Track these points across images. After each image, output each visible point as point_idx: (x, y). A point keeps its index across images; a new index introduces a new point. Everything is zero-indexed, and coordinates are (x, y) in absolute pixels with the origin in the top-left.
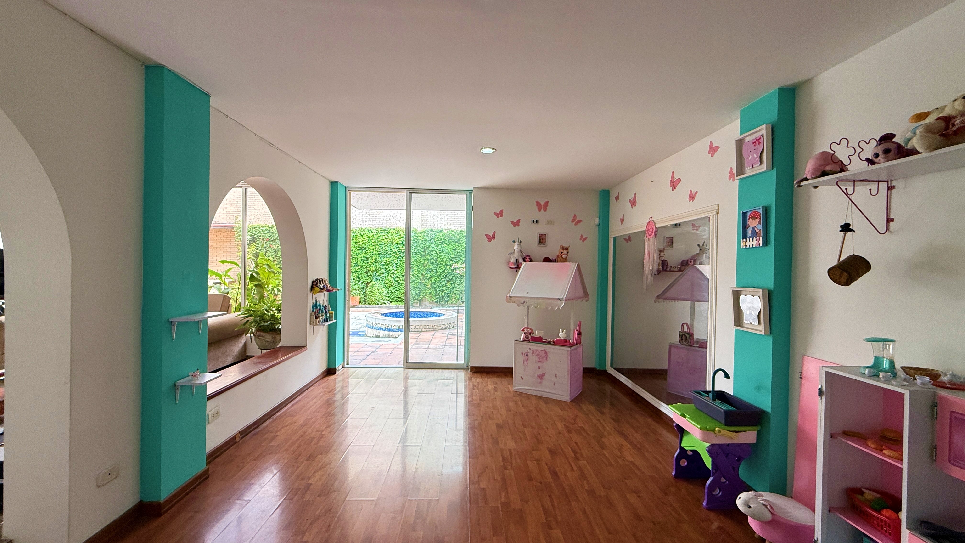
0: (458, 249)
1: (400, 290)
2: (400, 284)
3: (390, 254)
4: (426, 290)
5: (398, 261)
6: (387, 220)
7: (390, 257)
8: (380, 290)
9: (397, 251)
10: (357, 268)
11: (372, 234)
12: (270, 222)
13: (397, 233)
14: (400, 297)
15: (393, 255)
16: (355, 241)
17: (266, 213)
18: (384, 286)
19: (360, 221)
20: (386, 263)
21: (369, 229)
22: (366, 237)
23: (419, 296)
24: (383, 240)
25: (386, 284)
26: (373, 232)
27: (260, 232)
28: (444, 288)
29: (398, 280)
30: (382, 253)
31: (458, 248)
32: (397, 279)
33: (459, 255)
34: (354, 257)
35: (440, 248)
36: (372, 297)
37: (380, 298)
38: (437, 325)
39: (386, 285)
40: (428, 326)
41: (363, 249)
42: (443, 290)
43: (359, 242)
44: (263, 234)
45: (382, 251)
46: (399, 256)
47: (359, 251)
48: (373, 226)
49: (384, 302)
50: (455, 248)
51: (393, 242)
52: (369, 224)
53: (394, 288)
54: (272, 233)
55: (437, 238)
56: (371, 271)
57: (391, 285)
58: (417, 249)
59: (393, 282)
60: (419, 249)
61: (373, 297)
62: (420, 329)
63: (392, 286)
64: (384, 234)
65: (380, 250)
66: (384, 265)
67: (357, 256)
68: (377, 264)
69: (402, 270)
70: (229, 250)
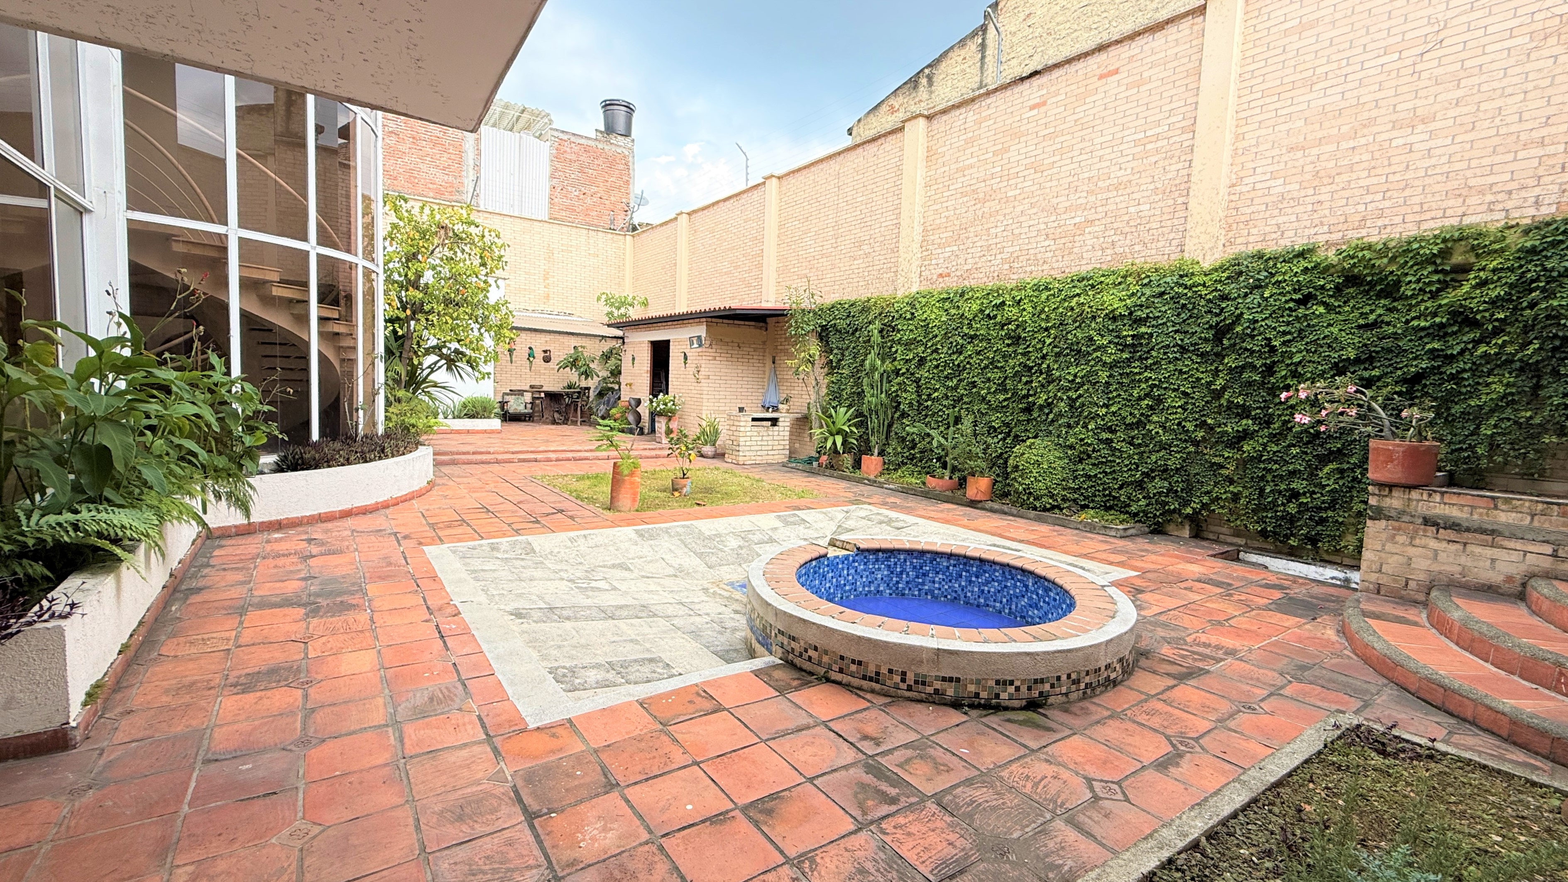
0: (1388, 324)
2: (1118, 454)
4: (1216, 484)
6: (1104, 246)
7: (1088, 362)
8: (1049, 465)
9: (1112, 342)
10: (1002, 397)
11: (1045, 295)
13: (1120, 283)
14: (1114, 493)
15: (1097, 355)
16: (998, 319)
18: (1063, 456)
19: (1031, 262)
20: (1073, 381)
23: (1186, 503)
24: (1073, 309)
25: (1069, 448)
26: (1049, 290)
28: (1298, 485)
29: (1112, 441)
30: (1065, 350)
31: (1387, 319)
32: (1105, 435)
33: (1389, 351)
34: (997, 367)
35: (1288, 323)
36: (1019, 485)
37: (1042, 489)
38: (904, 674)
39: (1068, 452)
40: (853, 661)
42: (1295, 495)
43: (1009, 321)
44: (838, 321)
48: (1064, 272)
50: (1372, 317)
51: (1099, 313)
52: (1052, 268)
53: (1094, 465)
54: (852, 316)
55: (1278, 282)
57: (1084, 453)
58: (1186, 332)
59: (1089, 445)
60: (1193, 333)
61: (1022, 484)
62: (819, 664)
63: (1089, 457)
64: (1080, 291)
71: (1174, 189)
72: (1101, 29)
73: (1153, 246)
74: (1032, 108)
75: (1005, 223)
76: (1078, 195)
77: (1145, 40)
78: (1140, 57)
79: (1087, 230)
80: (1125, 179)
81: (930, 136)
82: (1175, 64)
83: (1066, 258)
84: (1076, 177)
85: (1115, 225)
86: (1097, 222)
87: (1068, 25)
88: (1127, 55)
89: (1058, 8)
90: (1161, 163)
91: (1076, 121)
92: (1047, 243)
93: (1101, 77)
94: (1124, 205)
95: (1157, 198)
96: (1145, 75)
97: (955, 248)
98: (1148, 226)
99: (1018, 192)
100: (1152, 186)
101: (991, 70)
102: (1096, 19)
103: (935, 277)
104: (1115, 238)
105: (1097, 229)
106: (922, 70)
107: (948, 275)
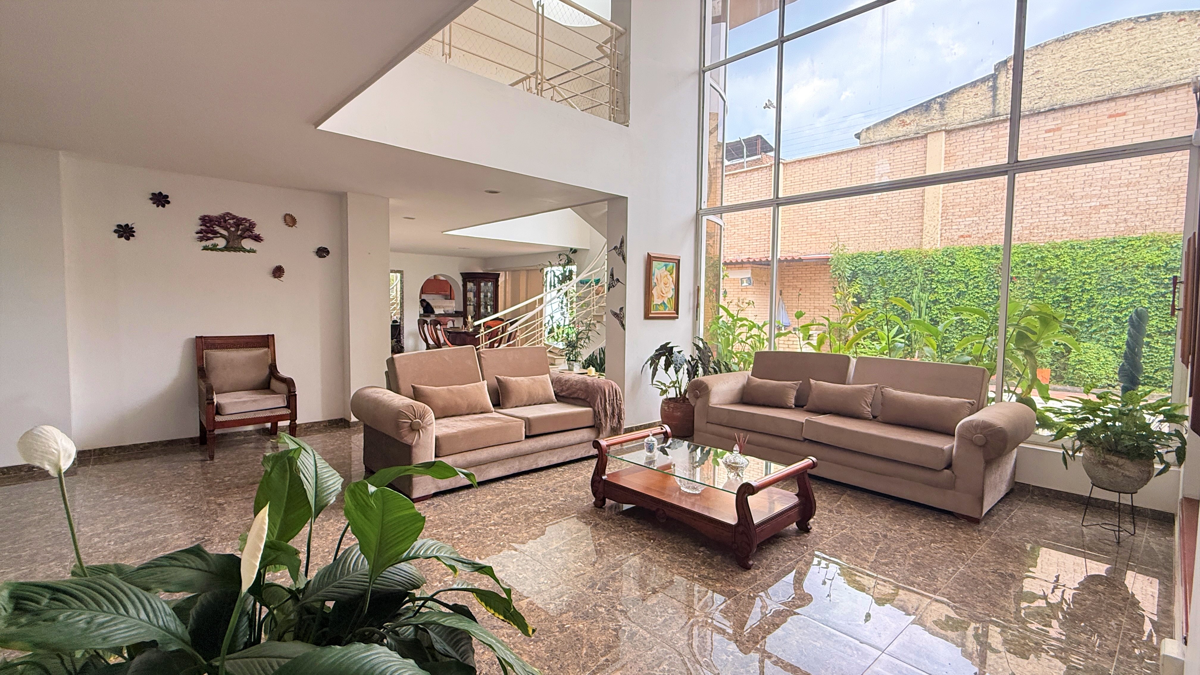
1: (1152, 362)
3: (1131, 289)
5: (1150, 303)
6: (1117, 221)
7: (1130, 294)
8: (1103, 360)
9: (1152, 282)
11: (1081, 252)
12: (877, 247)
13: (1149, 246)
14: (1151, 375)
15: (1138, 290)
16: (1039, 266)
17: (870, 235)
18: (1111, 353)
19: (1050, 230)
20: (1117, 307)
21: (1075, 243)
22: (1067, 258)
24: (1111, 261)
25: (1116, 348)
26: (1084, 248)
27: (864, 264)
29: (1149, 342)
30: (1107, 287)
36: (1082, 373)
37: (1101, 375)
39: (1116, 350)
41: (1058, 281)
43: (1051, 268)
44: (867, 266)
45: (1109, 284)
46: (1154, 292)
47: (1048, 286)
48: (1082, 237)
49: (1109, 382)
51: (1141, 264)
52: (1071, 234)
54: (881, 263)
56: (1076, 323)
61: (1085, 372)
64: (1113, 250)
65: (1102, 282)
66: (1111, 312)
67: (1042, 296)
68: (1093, 310)
69: (1160, 320)
70: (818, 291)
71: (1177, 188)
72: (1104, 86)
73: (1161, 222)
74: (1047, 131)
75: (1024, 203)
76: (1092, 189)
77: (1148, 97)
78: (1145, 106)
79: (1101, 211)
80: (1134, 180)
81: (948, 144)
82: (1175, 113)
83: (1083, 228)
84: (1090, 178)
85: (1127, 209)
86: (1110, 206)
87: (1074, 81)
88: (1133, 104)
89: (1065, 70)
90: (1165, 172)
91: (1088, 142)
92: (1065, 218)
93: (1110, 116)
94: (1134, 196)
95: (1163, 193)
96: (1149, 118)
97: (975, 219)
98: (1155, 211)
99: (1036, 184)
100: (1158, 186)
101: (1002, 103)
102: (1100, 80)
103: (956, 237)
104: (1128, 217)
105: (1111, 210)
106: (934, 99)
107: (970, 236)
